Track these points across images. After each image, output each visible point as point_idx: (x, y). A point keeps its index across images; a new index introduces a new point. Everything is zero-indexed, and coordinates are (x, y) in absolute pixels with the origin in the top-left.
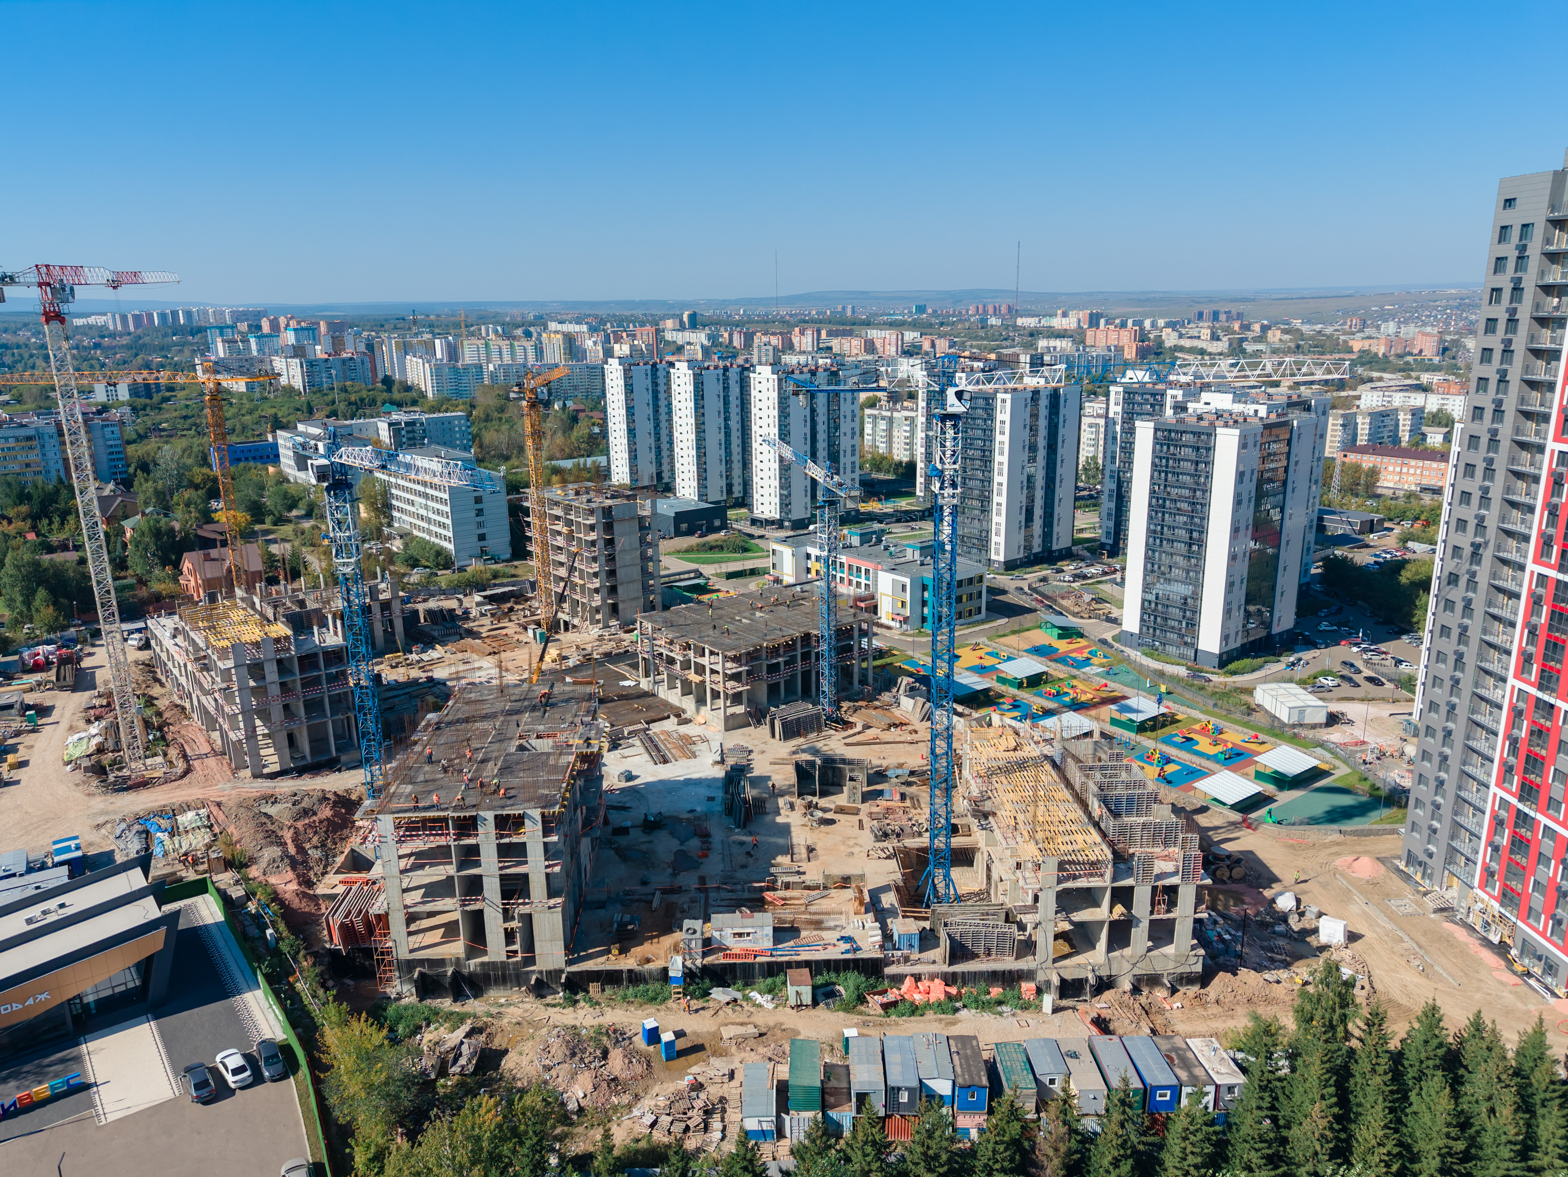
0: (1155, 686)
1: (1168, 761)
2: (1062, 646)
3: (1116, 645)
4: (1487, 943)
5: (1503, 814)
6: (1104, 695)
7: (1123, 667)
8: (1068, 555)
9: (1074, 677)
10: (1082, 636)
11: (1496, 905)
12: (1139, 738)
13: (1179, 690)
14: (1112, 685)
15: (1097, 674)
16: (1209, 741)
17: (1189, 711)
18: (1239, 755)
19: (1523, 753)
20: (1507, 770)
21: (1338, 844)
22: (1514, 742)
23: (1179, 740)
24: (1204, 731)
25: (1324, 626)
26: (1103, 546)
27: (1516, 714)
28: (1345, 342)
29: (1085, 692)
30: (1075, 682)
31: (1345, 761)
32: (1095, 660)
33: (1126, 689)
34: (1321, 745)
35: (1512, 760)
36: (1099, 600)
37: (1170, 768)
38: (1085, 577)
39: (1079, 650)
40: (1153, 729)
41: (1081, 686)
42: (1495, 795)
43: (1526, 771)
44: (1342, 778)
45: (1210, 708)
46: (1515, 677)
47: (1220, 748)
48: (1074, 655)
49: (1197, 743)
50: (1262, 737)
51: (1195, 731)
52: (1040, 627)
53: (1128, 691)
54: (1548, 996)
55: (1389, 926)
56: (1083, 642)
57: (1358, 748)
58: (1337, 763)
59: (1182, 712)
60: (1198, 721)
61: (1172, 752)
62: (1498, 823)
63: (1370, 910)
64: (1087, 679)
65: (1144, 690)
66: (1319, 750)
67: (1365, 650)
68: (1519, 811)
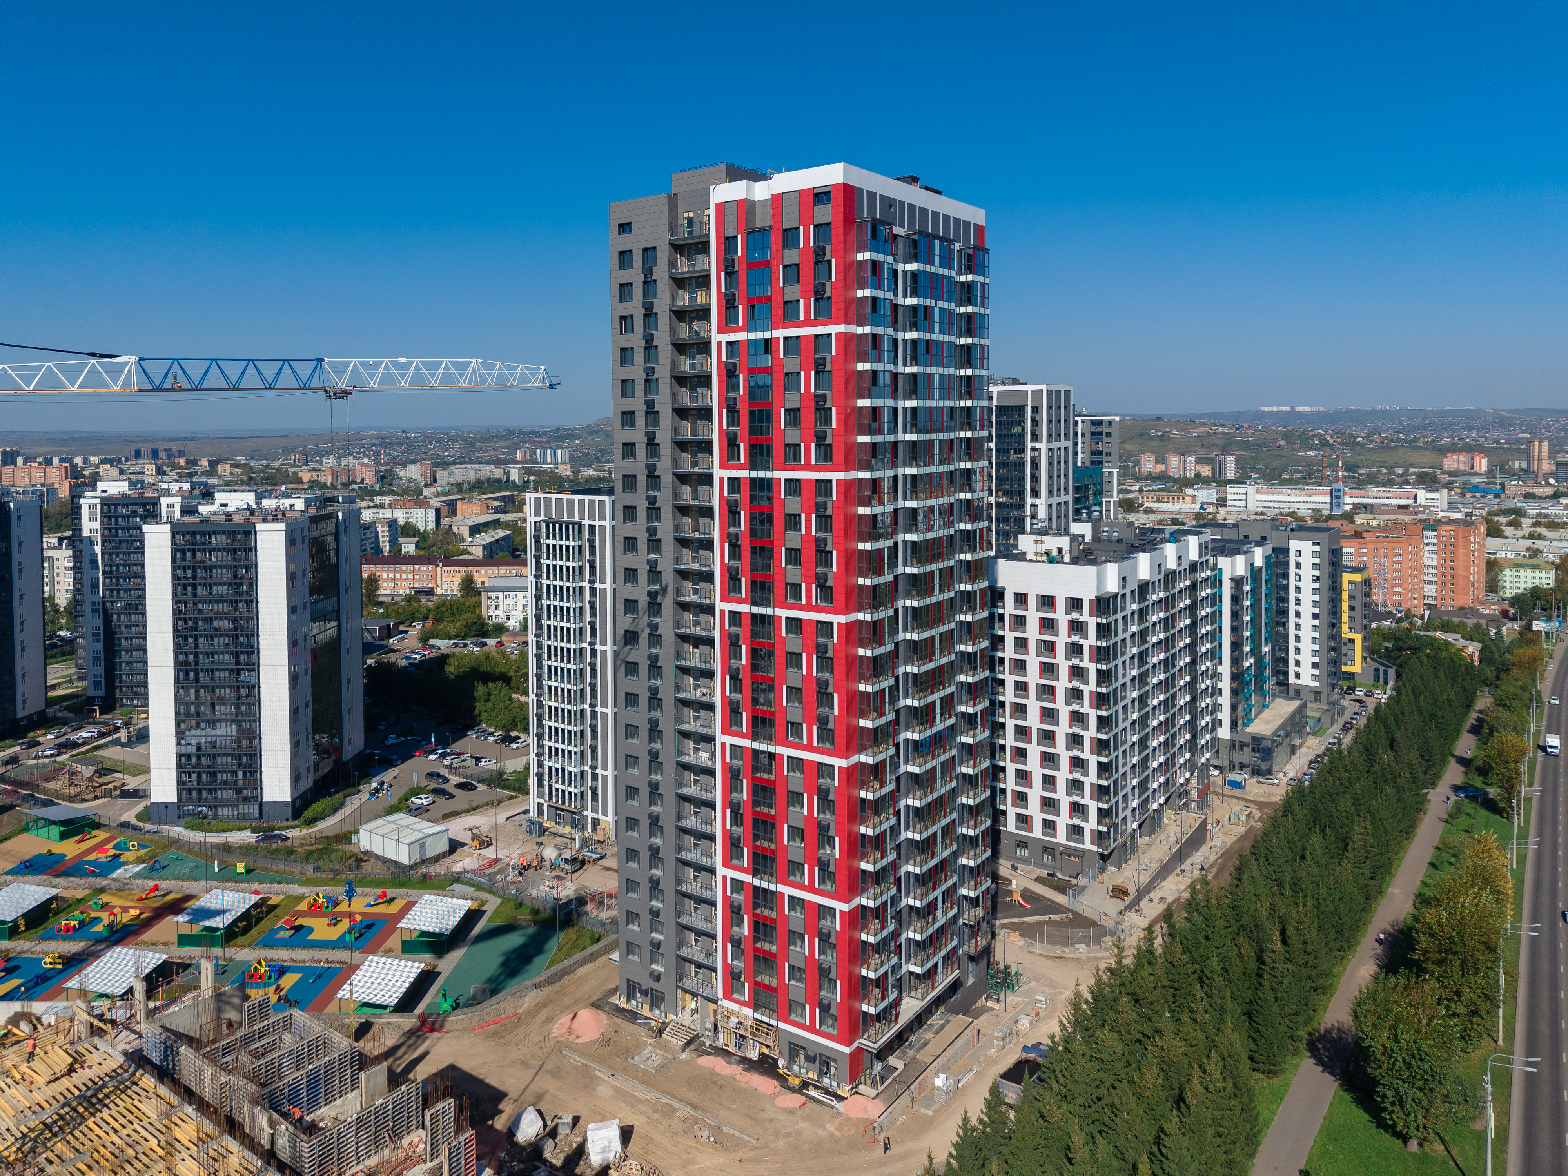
0: (226, 867)
1: (281, 971)
2: (70, 848)
3: (148, 827)
4: (748, 1064)
5: (739, 898)
6: (156, 904)
7: (173, 854)
8: (42, 721)
9: (102, 890)
10: (97, 826)
11: (748, 1012)
12: (230, 952)
13: (261, 863)
14: (164, 885)
15: (137, 876)
16: (326, 920)
17: (285, 887)
18: (370, 926)
19: (748, 819)
20: (733, 845)
21: (544, 1005)
22: (735, 809)
23: (285, 934)
24: (315, 909)
25: (392, 739)
26: (90, 701)
27: (733, 776)
28: (294, 473)
29: (125, 909)
30: (105, 898)
31: (490, 892)
32: (127, 856)
33: (186, 884)
34: (457, 878)
35: (738, 830)
36: (104, 771)
37: (289, 981)
38: (74, 745)
39: (99, 847)
40: (245, 931)
41: (115, 901)
42: (724, 878)
43: (756, 837)
44: (496, 913)
45: (311, 876)
46: (724, 732)
47: (345, 924)
48: (92, 857)
49: (311, 930)
50: (391, 892)
51: (302, 914)
52: (26, 829)
53: (191, 887)
54: (834, 1103)
55: (652, 1096)
56: (101, 835)
57: (494, 869)
58: (484, 895)
59: (276, 893)
60: (301, 898)
61: (281, 955)
62: (733, 912)
63: (619, 1083)
64: (122, 888)
65: (214, 877)
66: (456, 886)
67: (444, 756)
68: (756, 889)
